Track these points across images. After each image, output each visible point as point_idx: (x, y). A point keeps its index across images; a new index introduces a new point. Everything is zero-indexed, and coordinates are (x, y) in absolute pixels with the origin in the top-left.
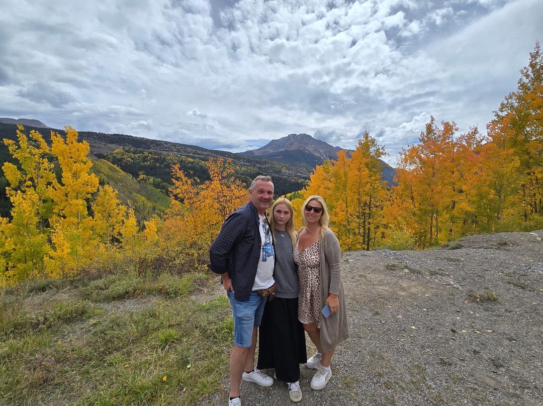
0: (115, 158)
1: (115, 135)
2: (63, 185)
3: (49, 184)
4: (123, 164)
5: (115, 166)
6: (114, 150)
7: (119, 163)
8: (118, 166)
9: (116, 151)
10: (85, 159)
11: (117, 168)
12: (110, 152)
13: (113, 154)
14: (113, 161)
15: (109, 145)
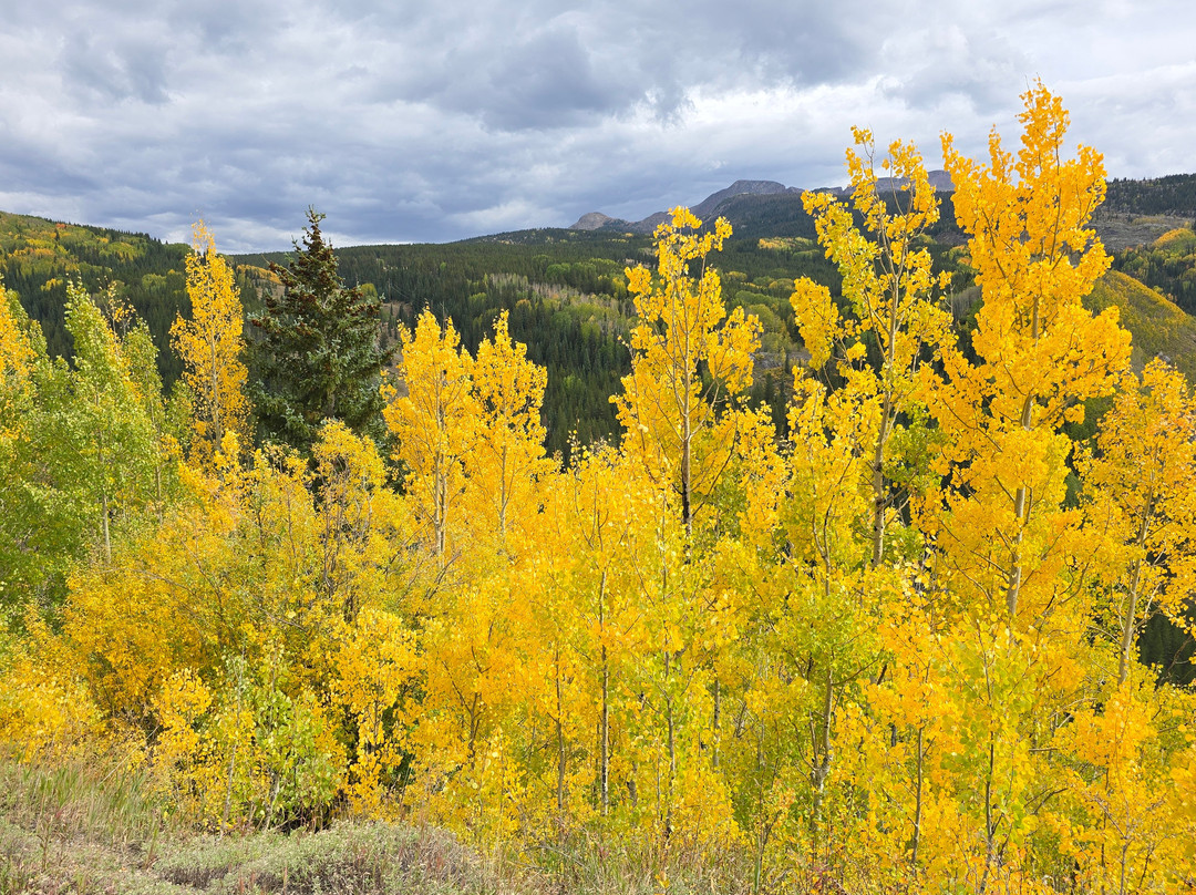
0: (1160, 262)
1: (1169, 179)
2: (974, 358)
3: (926, 352)
4: (1186, 284)
5: (1155, 293)
6: (1159, 235)
7: (1171, 280)
8: (1165, 292)
9: (1166, 238)
10: (1078, 238)
11: (1163, 300)
12: (1142, 244)
13: (1153, 248)
14: (1150, 276)
15: (1145, 218)
